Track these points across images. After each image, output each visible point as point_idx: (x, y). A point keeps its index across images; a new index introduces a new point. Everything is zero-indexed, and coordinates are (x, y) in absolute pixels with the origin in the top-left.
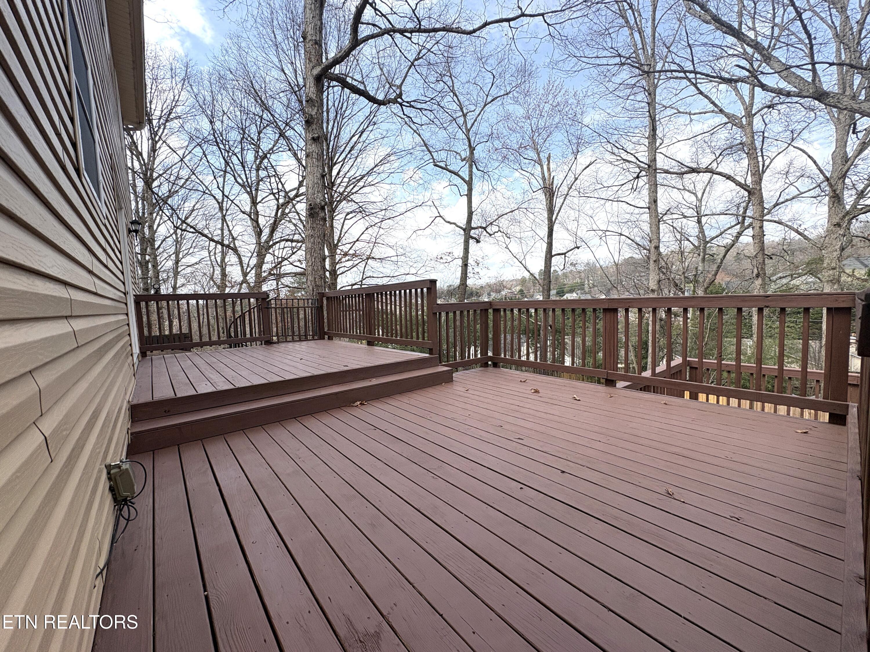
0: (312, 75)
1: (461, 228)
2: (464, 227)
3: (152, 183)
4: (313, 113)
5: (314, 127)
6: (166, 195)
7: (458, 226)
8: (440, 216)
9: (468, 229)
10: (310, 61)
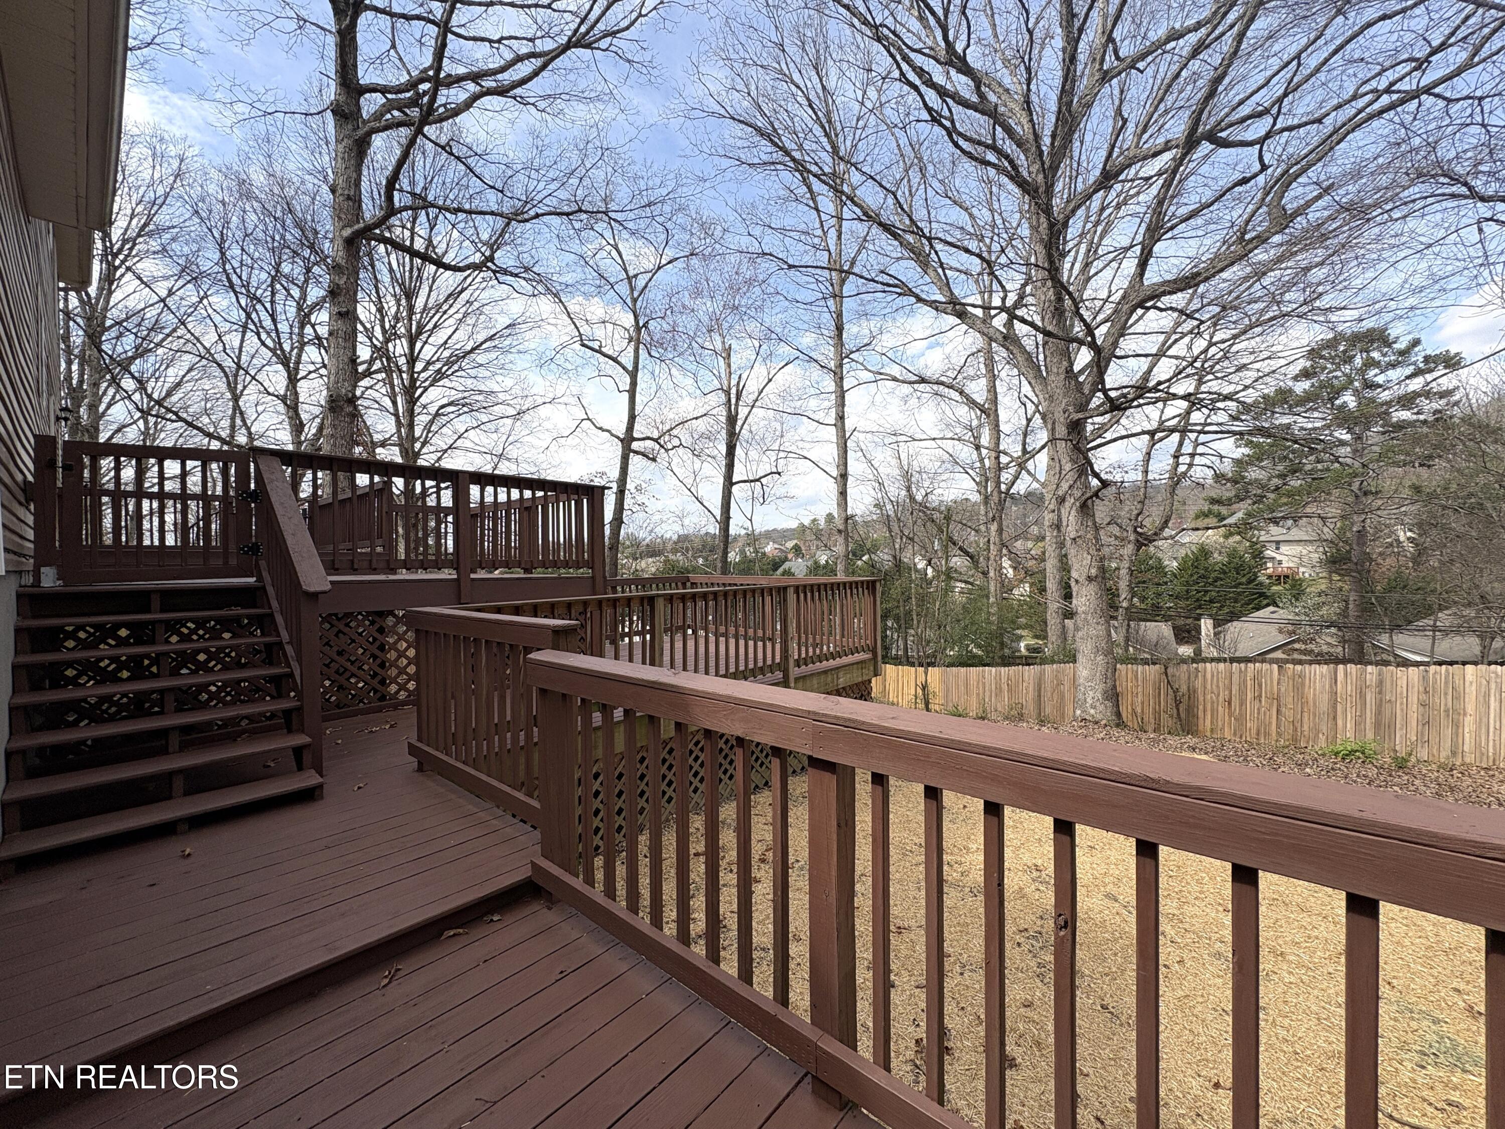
0: (341, 236)
1: (618, 437)
2: (622, 436)
3: (102, 334)
4: (342, 282)
5: (341, 299)
6: (130, 354)
7: (612, 435)
8: (588, 419)
9: (627, 440)
10: (340, 218)
